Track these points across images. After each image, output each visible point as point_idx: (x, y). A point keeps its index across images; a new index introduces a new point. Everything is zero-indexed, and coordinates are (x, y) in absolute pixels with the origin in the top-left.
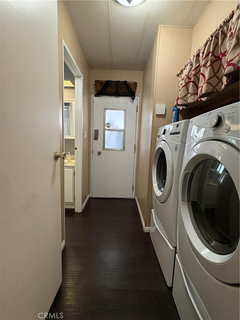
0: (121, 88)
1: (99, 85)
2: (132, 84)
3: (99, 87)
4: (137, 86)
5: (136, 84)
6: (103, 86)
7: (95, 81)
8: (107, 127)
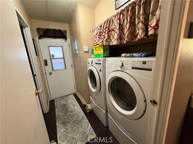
0: (57, 34)
1: (41, 31)
2: (64, 31)
4: (66, 32)
6: (44, 31)
7: (37, 28)
8: (52, 57)
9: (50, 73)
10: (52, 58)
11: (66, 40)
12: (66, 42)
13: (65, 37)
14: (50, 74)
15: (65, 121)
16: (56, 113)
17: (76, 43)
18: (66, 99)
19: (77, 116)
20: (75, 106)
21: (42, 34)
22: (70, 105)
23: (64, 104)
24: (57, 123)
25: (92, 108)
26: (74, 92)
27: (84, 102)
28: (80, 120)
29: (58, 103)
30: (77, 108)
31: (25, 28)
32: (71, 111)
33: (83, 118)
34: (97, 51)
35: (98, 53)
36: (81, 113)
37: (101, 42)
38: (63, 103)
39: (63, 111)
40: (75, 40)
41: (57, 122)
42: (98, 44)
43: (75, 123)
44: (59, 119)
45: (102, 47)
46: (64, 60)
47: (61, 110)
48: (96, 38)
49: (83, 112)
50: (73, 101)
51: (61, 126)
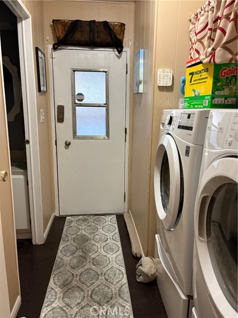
0: (97, 34)
1: (60, 27)
2: (117, 26)
3: (60, 31)
4: (124, 29)
5: (123, 25)
6: (66, 29)
7: (53, 21)
8: (78, 100)
9: (66, 143)
10: (77, 102)
11: (120, 52)
12: (119, 57)
13: (117, 45)
14: (68, 145)
15: (71, 282)
16: (59, 254)
17: (141, 61)
18: (93, 224)
19: (107, 280)
20: (112, 250)
21: (62, 36)
22: (98, 245)
23: (83, 236)
24: (51, 280)
25: (153, 271)
26: (120, 211)
27: (137, 247)
28: (110, 296)
29: (70, 229)
30: (115, 259)
31: (21, 21)
32: (95, 262)
33: (120, 293)
34: (195, 87)
35: (197, 93)
36: (121, 277)
37: (210, 54)
38: (84, 233)
39: (77, 254)
40: (142, 51)
41: (52, 277)
42: (200, 63)
43: (94, 297)
44: (59, 270)
45: (212, 69)
46: (107, 110)
47: (73, 248)
48: (200, 41)
49: (125, 276)
50: (110, 235)
51: (58, 290)
